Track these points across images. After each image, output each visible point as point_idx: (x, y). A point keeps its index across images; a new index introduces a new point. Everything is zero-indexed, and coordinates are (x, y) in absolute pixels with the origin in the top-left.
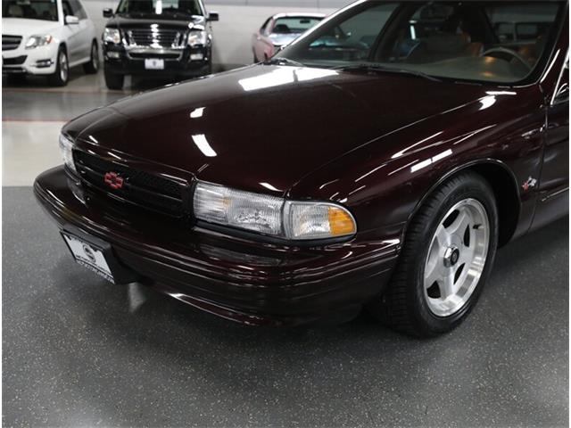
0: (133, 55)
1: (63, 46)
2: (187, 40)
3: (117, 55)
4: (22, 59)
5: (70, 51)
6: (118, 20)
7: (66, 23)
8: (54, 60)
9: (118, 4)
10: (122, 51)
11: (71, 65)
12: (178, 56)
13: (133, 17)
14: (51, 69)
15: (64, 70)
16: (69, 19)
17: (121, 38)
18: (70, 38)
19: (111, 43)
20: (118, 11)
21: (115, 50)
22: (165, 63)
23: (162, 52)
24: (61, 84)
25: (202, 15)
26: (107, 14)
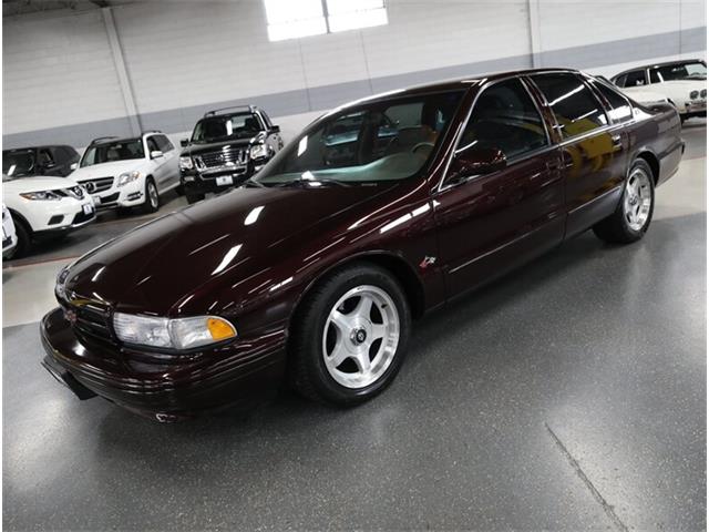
0: (205, 176)
1: (150, 179)
2: (249, 155)
3: (192, 179)
4: (116, 196)
5: (158, 180)
6: (194, 147)
7: (152, 158)
8: (143, 191)
9: (192, 133)
10: (197, 174)
11: (160, 192)
12: (244, 170)
13: (209, 142)
14: (142, 200)
15: (155, 198)
16: (155, 153)
17: (193, 163)
18: (156, 170)
19: (186, 169)
20: (192, 140)
21: (191, 175)
22: (233, 178)
23: (234, 168)
24: (153, 210)
25: (264, 130)
26: (184, 143)
